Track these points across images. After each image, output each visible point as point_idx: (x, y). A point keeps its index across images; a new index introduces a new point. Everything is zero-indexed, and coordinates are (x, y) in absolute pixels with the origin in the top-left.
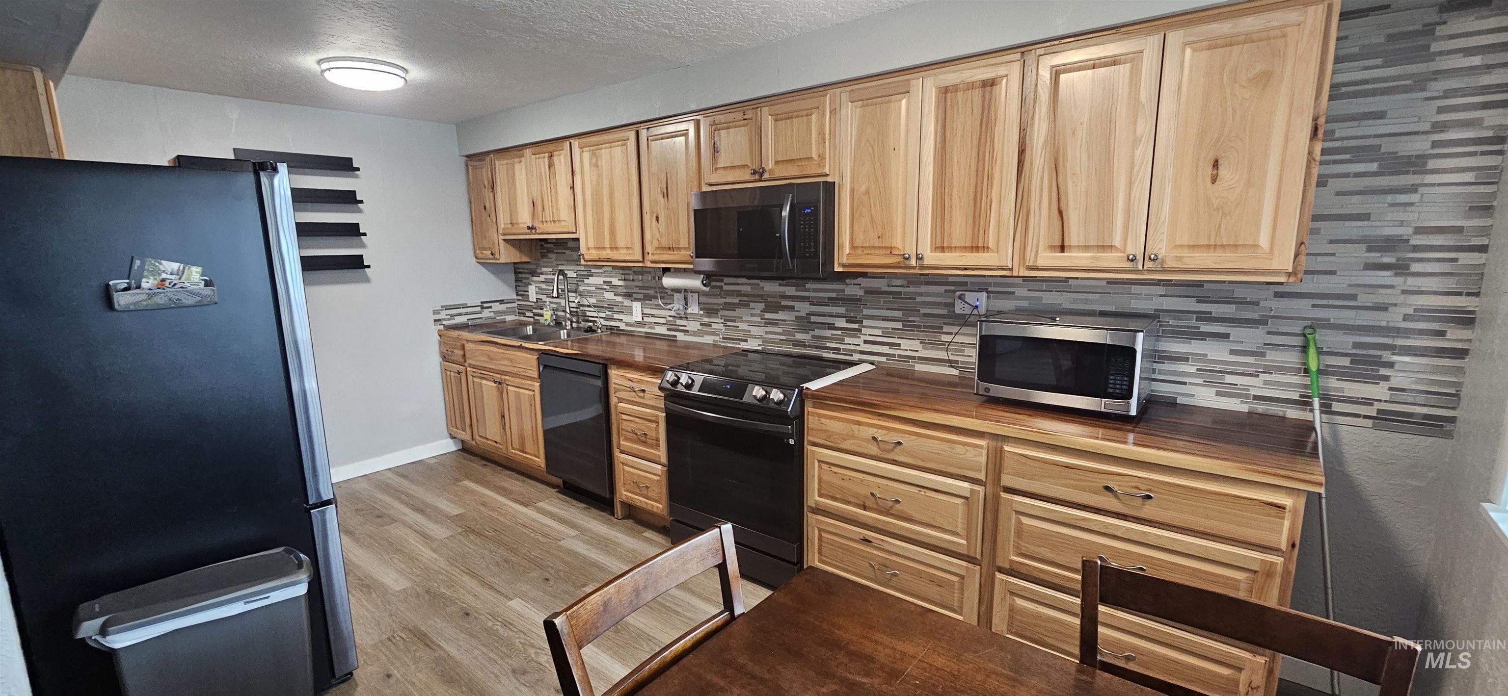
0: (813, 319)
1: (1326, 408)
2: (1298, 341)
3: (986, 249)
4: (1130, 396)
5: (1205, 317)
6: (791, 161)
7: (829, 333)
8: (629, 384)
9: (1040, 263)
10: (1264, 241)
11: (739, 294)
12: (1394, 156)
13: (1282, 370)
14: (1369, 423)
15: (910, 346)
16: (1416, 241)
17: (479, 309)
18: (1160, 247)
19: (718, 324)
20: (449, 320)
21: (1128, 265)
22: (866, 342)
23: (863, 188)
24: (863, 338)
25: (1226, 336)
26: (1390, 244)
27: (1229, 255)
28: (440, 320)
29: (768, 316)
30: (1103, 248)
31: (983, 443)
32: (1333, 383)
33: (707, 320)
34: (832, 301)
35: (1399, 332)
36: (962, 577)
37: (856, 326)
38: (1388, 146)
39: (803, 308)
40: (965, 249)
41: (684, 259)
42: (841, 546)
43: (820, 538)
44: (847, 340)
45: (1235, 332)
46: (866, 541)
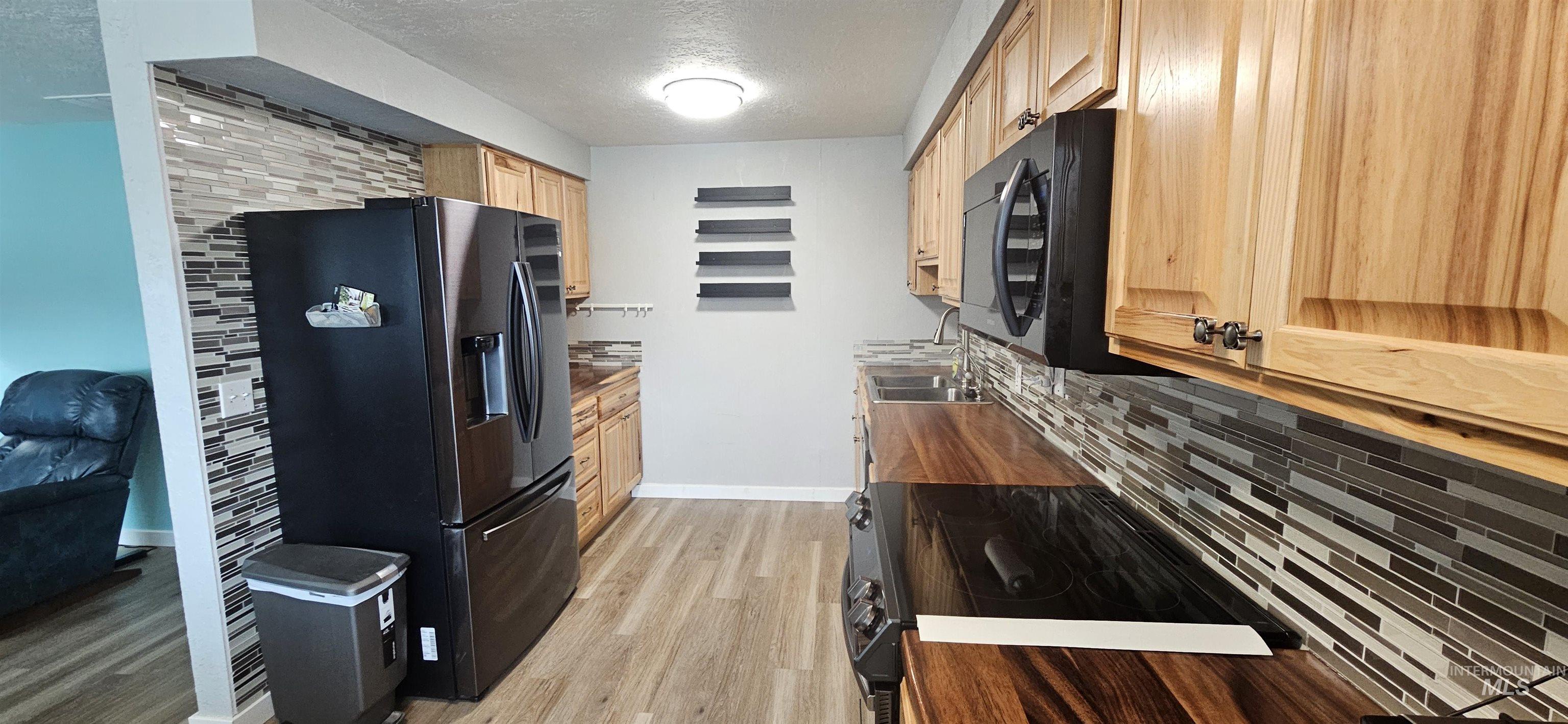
7: (1218, 507)
17: (907, 348)
20: (870, 357)
22: (1289, 566)
24: (1285, 552)
28: (861, 356)
37: (1270, 511)
44: (1251, 541)
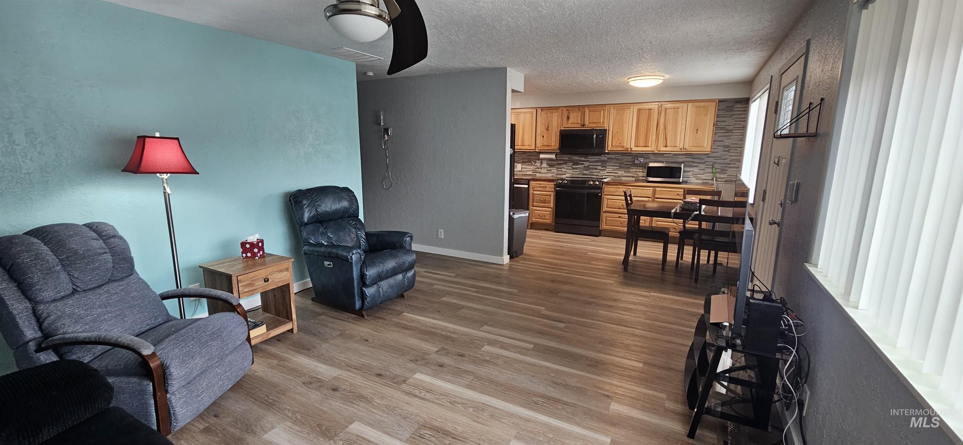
0: (590, 167)
1: (716, 180)
2: (712, 167)
3: (648, 146)
4: (680, 177)
5: (693, 162)
6: (594, 123)
7: (595, 171)
8: (539, 185)
9: (661, 150)
10: (705, 145)
11: (563, 160)
12: (727, 129)
13: (708, 173)
14: (723, 183)
15: (620, 173)
16: (732, 146)
18: (686, 147)
19: (554, 170)
21: (680, 150)
23: (616, 131)
24: (607, 171)
25: (697, 166)
26: (727, 146)
27: (699, 148)
29: (573, 166)
30: (675, 146)
31: (651, 189)
32: (717, 175)
33: (549, 169)
34: (596, 162)
35: (730, 164)
36: (645, 220)
37: (604, 168)
38: (727, 127)
39: (587, 164)
40: (643, 147)
41: (554, 149)
42: (612, 220)
43: (606, 219)
45: (699, 165)
46: (620, 217)
